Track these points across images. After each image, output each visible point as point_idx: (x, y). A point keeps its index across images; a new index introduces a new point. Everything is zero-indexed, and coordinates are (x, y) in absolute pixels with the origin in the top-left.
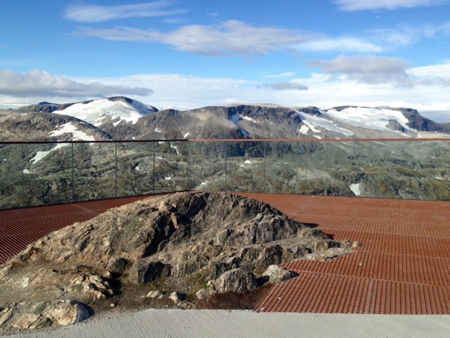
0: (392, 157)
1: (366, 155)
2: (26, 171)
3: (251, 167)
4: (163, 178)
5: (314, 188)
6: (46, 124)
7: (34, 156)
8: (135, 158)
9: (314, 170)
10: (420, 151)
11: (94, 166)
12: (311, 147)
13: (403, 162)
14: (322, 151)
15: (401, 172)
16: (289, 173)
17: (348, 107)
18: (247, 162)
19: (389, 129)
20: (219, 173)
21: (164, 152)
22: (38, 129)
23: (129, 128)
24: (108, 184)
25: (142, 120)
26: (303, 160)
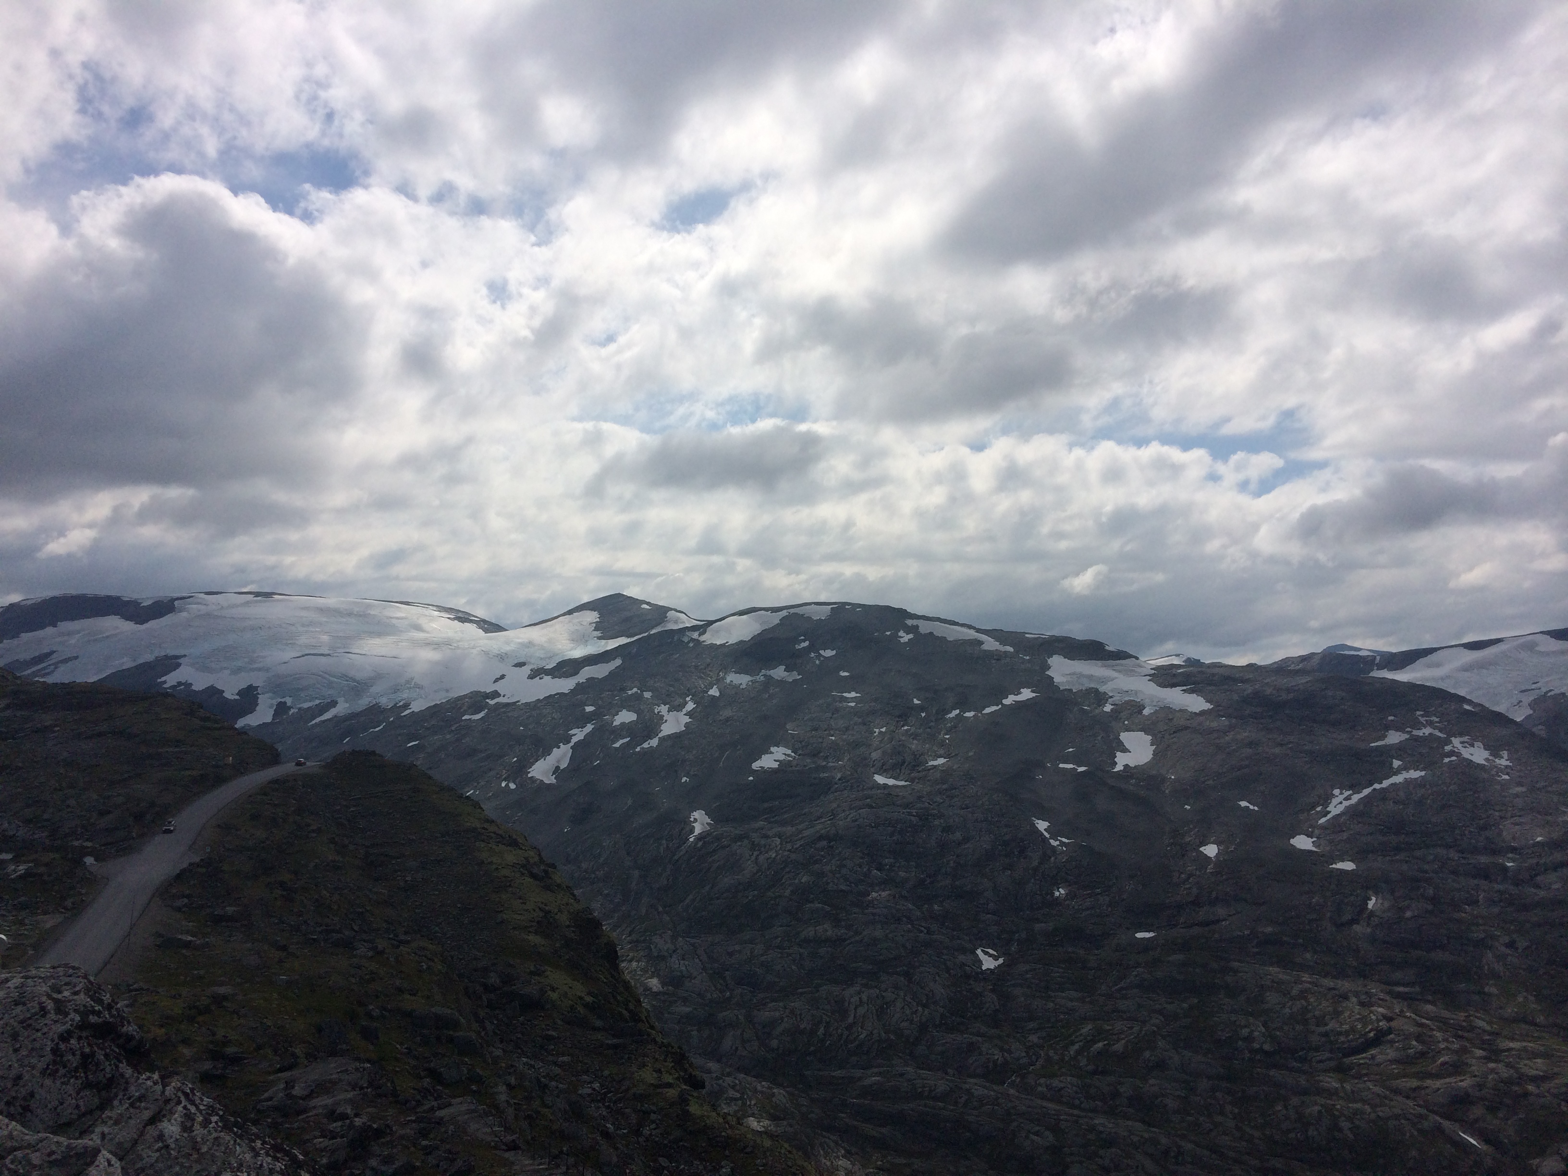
2: (1303, 842)
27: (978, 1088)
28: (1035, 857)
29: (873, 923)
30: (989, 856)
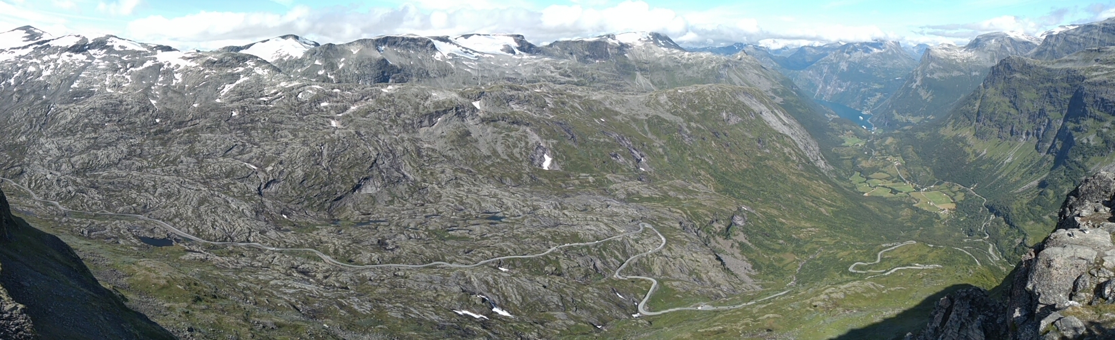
0: (506, 76)
1: (487, 75)
2: (218, 101)
3: (393, 92)
4: (319, 103)
5: (445, 107)
6: (234, 62)
7: (224, 88)
8: (298, 88)
9: (445, 91)
10: (526, 70)
11: (267, 96)
12: (444, 71)
13: (514, 79)
14: (453, 74)
15: (511, 88)
16: (425, 95)
17: (473, 35)
18: (390, 87)
19: (504, 53)
20: (366, 98)
21: (323, 82)
22: (227, 67)
23: (296, 62)
24: (276, 110)
25: (306, 53)
26: (438, 84)
27: (135, 173)
28: (151, 111)
29: (106, 132)
30: (139, 112)
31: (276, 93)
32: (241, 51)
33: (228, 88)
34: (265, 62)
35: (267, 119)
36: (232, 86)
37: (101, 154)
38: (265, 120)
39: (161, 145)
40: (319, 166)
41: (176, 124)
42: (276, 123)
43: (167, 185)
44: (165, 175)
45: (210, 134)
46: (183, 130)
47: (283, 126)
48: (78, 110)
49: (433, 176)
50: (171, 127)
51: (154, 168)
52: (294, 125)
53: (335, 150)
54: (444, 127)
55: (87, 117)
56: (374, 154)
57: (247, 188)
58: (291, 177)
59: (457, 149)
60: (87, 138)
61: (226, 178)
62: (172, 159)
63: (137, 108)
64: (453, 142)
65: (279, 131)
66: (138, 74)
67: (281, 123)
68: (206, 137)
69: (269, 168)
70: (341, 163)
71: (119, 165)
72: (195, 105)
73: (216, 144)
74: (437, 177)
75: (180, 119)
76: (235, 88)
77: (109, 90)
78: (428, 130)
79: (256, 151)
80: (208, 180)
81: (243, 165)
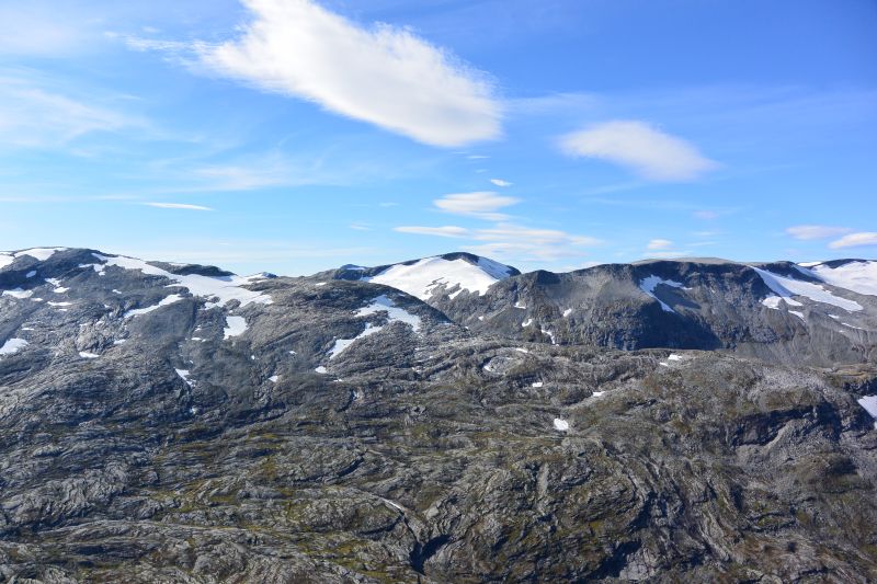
2: (321, 370)
3: (679, 367)
4: (528, 383)
5: (793, 403)
6: (350, 298)
7: (332, 346)
8: (483, 351)
9: (793, 371)
11: (419, 364)
12: (785, 329)
14: (806, 338)
16: (747, 377)
17: (851, 260)
18: (673, 357)
20: (623, 376)
21: (532, 341)
22: (338, 306)
23: (474, 302)
24: (440, 392)
25: (494, 288)
26: (772, 355)
28: (178, 393)
29: (80, 440)
30: (151, 393)
31: (439, 360)
32: (363, 280)
33: (341, 346)
34: (414, 300)
35: (422, 409)
36: (349, 343)
37: (70, 486)
38: (417, 410)
39: (200, 460)
40: (531, 512)
41: (232, 416)
42: (441, 417)
43: (218, 548)
44: (213, 525)
45: (306, 438)
46: (247, 429)
47: (455, 424)
48: (16, 397)
49: (770, 555)
50: (222, 422)
51: (188, 511)
52: (479, 423)
53: (564, 478)
54: (792, 447)
55: (35, 410)
56: (643, 493)
57: (390, 554)
58: (477, 532)
59: (823, 501)
60: (38, 456)
61: (346, 529)
62: (225, 490)
63: (147, 386)
64: (812, 482)
65: (447, 433)
66: (148, 319)
67: (451, 416)
68: (298, 443)
69: (431, 512)
70: (576, 508)
71: (112, 509)
72: (274, 379)
73: (321, 456)
74: (781, 560)
75: (241, 407)
76: (353, 346)
77: (84, 354)
78: (757, 451)
79: (402, 472)
80: (306, 535)
81: (378, 503)
